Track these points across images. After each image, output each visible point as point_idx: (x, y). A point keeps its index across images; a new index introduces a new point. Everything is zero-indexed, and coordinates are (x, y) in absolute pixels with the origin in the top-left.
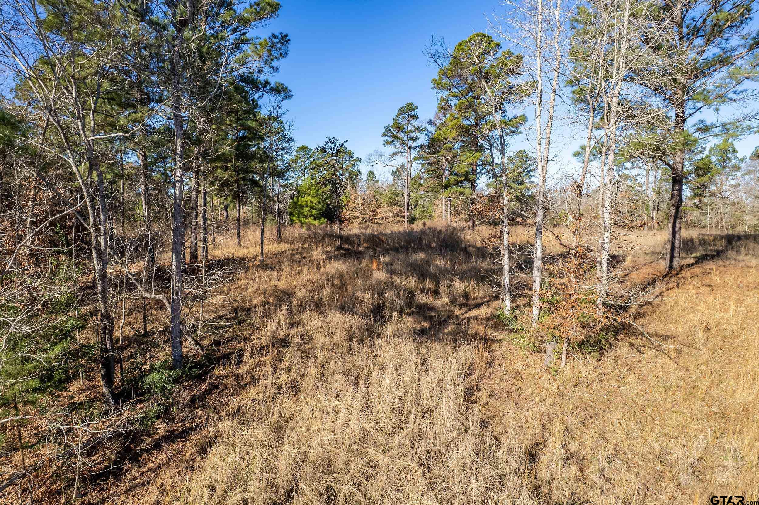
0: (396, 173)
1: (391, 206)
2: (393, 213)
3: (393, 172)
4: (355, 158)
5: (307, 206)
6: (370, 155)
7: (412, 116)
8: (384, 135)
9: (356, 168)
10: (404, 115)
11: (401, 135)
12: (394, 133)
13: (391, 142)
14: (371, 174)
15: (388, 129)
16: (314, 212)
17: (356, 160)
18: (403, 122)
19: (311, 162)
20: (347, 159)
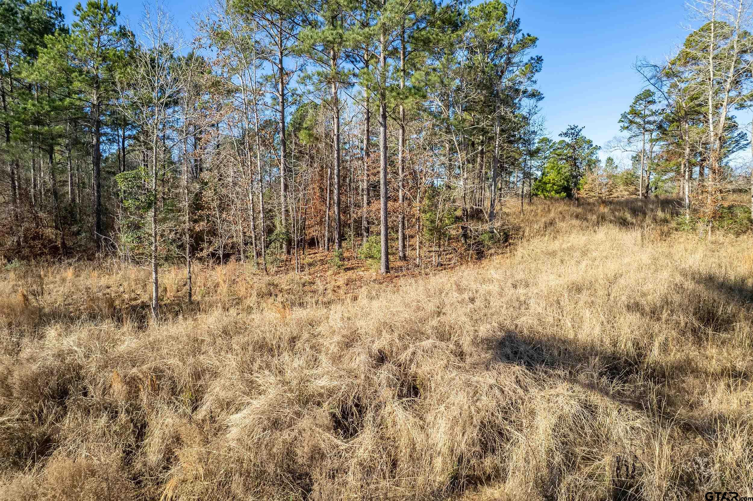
0: (636, 157)
1: (627, 185)
2: (628, 191)
3: (633, 157)
4: (594, 146)
5: (549, 183)
6: (609, 142)
7: (649, 102)
8: (621, 121)
9: (595, 156)
10: (641, 102)
11: (638, 120)
12: (631, 118)
13: (627, 127)
14: (610, 160)
15: (624, 116)
16: (555, 187)
17: (595, 148)
18: (639, 108)
19: (551, 152)
20: (586, 147)
